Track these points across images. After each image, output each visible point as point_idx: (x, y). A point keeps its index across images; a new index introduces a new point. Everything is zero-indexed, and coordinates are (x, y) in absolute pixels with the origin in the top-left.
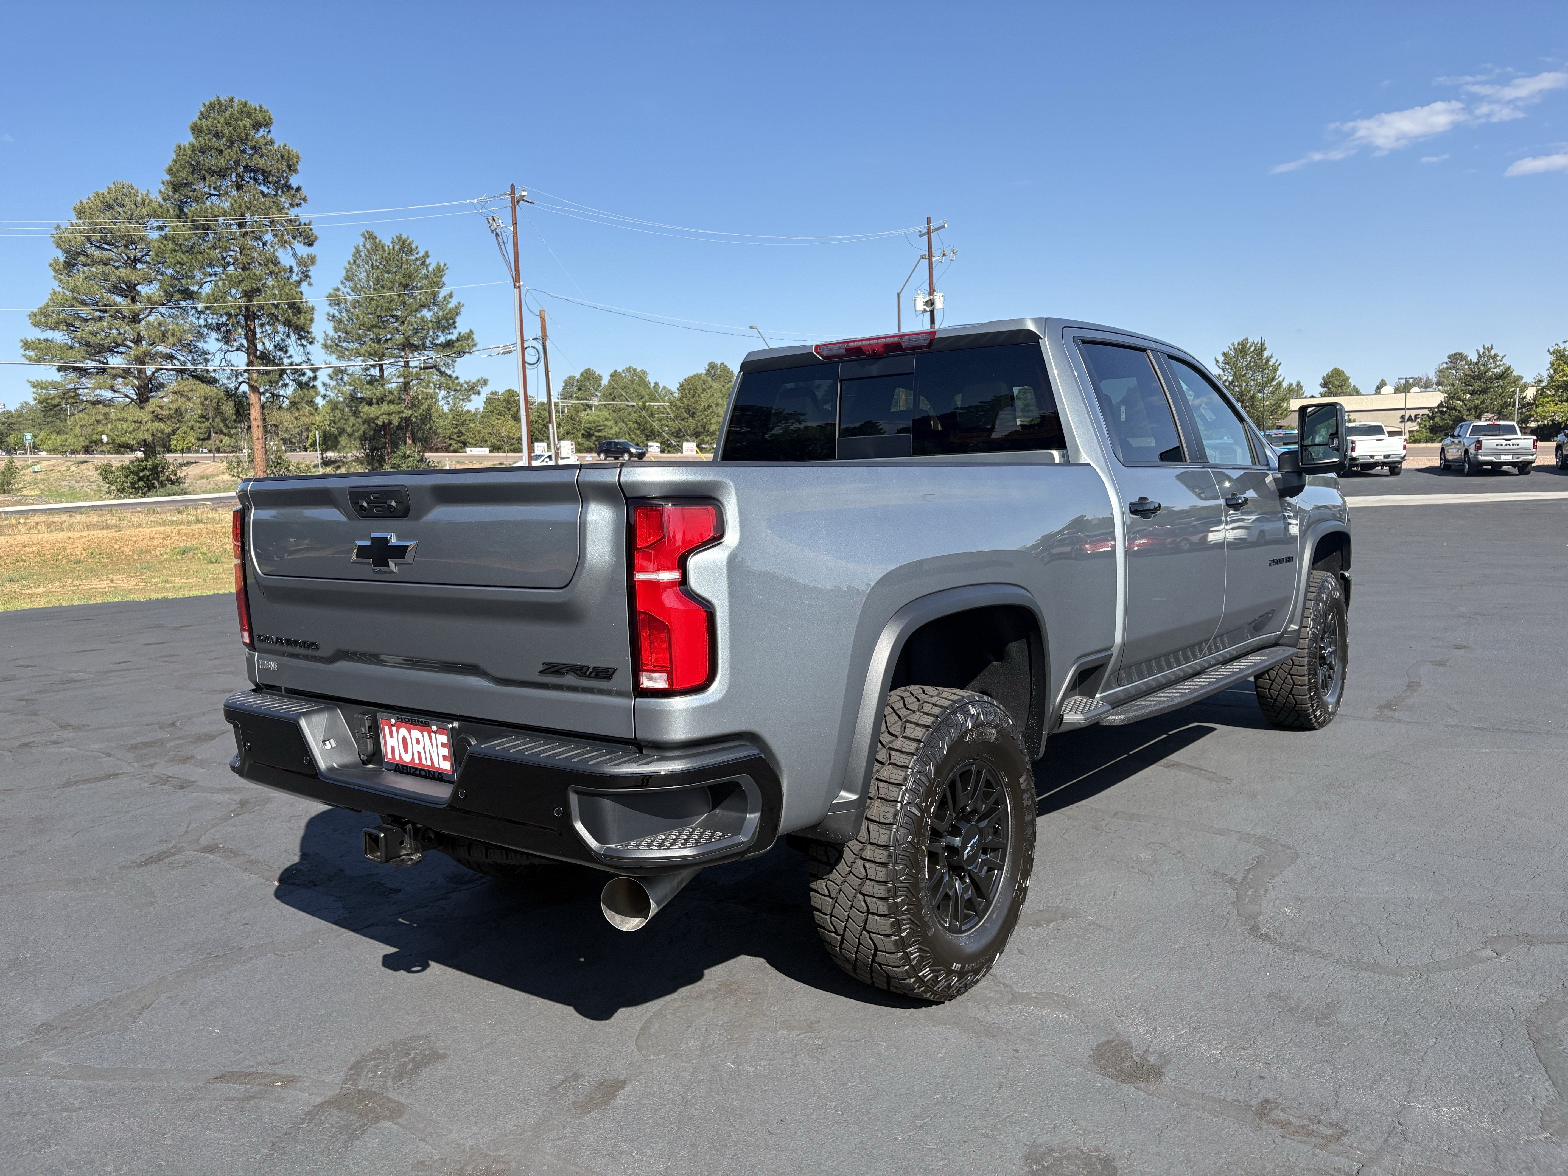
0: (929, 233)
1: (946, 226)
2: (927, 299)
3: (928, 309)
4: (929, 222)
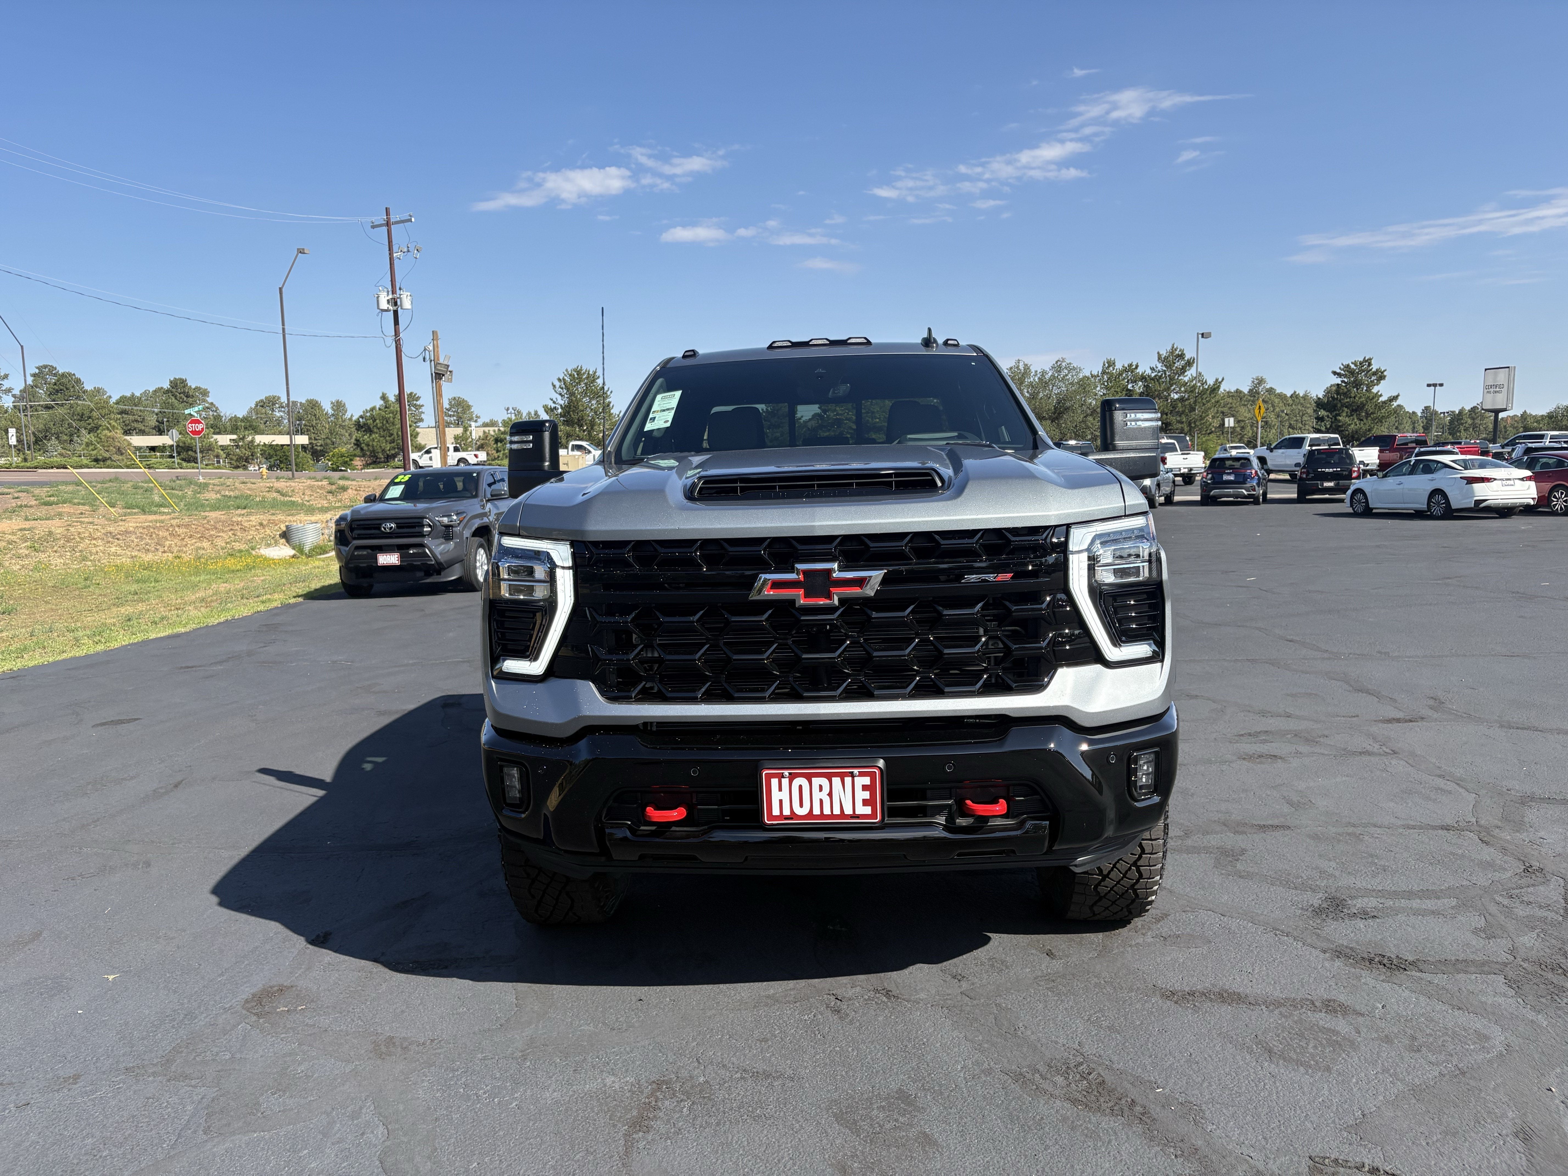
0: (388, 224)
1: (413, 220)
2: (390, 296)
3: (391, 308)
4: (388, 213)
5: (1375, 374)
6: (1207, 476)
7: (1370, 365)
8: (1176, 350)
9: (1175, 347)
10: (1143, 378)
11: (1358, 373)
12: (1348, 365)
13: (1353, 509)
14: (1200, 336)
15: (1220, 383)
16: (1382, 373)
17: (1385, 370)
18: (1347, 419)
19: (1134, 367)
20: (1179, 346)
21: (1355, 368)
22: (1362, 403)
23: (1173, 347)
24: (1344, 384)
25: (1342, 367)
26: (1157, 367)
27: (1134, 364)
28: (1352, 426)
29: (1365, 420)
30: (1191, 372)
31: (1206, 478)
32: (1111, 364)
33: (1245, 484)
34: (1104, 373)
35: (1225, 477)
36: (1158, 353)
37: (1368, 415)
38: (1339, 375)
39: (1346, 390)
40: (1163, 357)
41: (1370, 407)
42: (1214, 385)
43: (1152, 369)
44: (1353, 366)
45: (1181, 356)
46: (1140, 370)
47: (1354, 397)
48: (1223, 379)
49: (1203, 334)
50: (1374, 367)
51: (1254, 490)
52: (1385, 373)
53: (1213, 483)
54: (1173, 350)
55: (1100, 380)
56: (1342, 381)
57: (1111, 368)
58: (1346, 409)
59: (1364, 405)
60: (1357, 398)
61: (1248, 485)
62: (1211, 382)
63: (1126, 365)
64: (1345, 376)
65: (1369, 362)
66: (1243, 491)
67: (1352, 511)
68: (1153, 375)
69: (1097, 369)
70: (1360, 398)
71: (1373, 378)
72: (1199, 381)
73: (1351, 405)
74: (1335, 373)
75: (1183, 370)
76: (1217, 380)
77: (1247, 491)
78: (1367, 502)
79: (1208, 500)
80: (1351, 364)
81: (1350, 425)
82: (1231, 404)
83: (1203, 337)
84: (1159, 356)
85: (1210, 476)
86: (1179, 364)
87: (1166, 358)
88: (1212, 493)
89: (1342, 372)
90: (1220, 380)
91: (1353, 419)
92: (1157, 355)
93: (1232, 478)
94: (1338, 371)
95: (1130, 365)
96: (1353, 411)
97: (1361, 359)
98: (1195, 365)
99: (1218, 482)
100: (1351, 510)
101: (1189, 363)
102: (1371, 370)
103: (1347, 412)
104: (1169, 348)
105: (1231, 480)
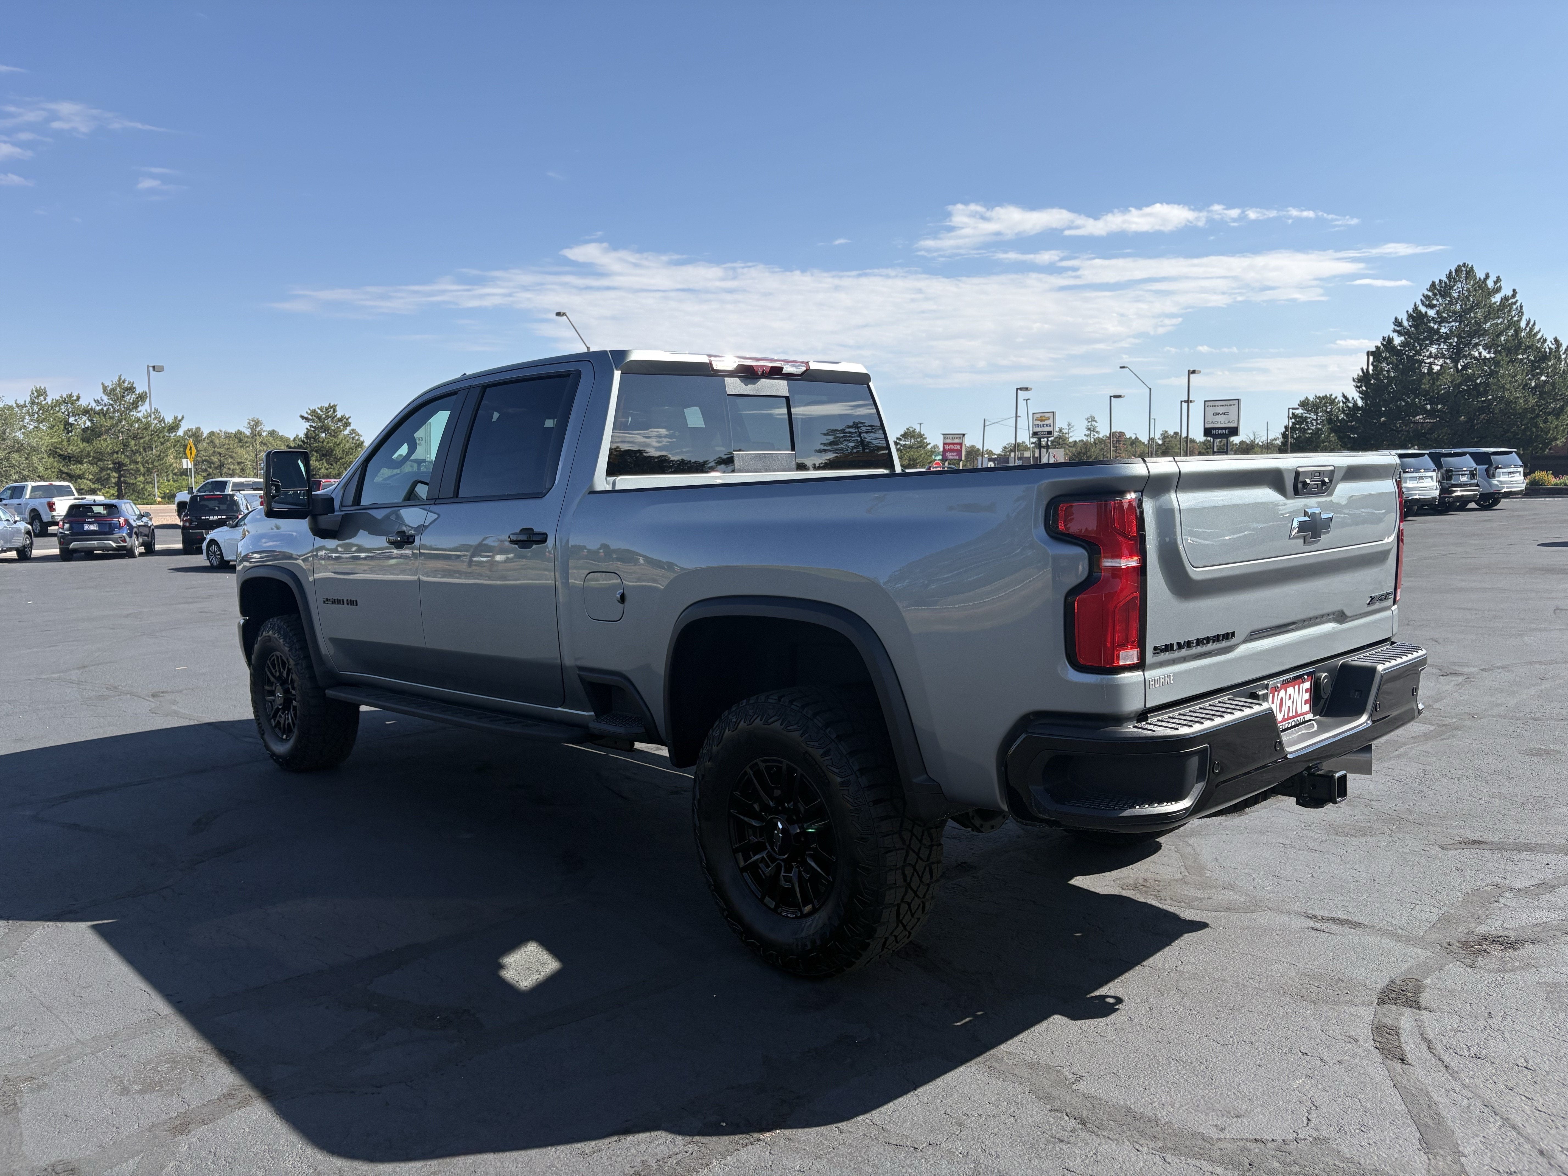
5: (340, 420)
6: (63, 525)
7: (334, 411)
8: (124, 382)
9: (123, 379)
10: (86, 412)
11: (324, 418)
12: (315, 410)
13: (210, 562)
14: (151, 369)
15: (180, 421)
16: (347, 420)
17: (350, 417)
18: (317, 463)
19: (75, 398)
20: (129, 378)
21: (321, 413)
22: (330, 448)
23: (120, 379)
24: (313, 429)
25: (309, 412)
26: (103, 400)
27: (75, 394)
28: (323, 470)
29: (335, 465)
30: (143, 410)
31: (63, 529)
32: (41, 393)
33: (113, 534)
34: (33, 403)
35: (87, 527)
36: (103, 384)
37: (337, 460)
38: (307, 419)
39: (314, 435)
40: (109, 389)
41: (338, 452)
42: (173, 423)
43: (97, 402)
44: (319, 411)
45: (131, 389)
46: (83, 402)
47: (323, 442)
48: (183, 417)
49: (154, 367)
50: (339, 415)
51: (124, 541)
52: (350, 420)
53: (72, 534)
54: (120, 382)
55: (28, 412)
56: (311, 426)
57: (42, 398)
58: (315, 454)
59: (332, 451)
60: (325, 443)
61: (116, 536)
62: (169, 419)
63: (65, 396)
64: (313, 420)
65: (334, 408)
66: (111, 542)
67: (209, 564)
68: (98, 408)
69: (24, 398)
70: (328, 443)
71: (340, 424)
72: (156, 418)
73: (320, 450)
74: (302, 417)
75: (135, 405)
76: (176, 418)
77: (115, 543)
78: (221, 554)
79: (67, 555)
80: (317, 410)
81: (320, 469)
82: (229, 444)
83: (154, 370)
84: (105, 388)
85: (67, 526)
86: (130, 398)
87: (113, 390)
88: (71, 546)
89: (310, 417)
90: (180, 418)
91: (323, 464)
92: (101, 386)
93: (95, 527)
94: (306, 415)
95: (71, 396)
96: (323, 455)
97: (327, 406)
98: (148, 400)
99: (78, 533)
100: (207, 563)
101: (142, 397)
102: (336, 416)
103: (317, 457)
104: (116, 380)
105: (95, 530)
